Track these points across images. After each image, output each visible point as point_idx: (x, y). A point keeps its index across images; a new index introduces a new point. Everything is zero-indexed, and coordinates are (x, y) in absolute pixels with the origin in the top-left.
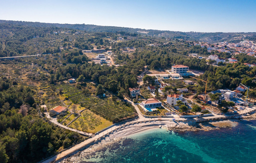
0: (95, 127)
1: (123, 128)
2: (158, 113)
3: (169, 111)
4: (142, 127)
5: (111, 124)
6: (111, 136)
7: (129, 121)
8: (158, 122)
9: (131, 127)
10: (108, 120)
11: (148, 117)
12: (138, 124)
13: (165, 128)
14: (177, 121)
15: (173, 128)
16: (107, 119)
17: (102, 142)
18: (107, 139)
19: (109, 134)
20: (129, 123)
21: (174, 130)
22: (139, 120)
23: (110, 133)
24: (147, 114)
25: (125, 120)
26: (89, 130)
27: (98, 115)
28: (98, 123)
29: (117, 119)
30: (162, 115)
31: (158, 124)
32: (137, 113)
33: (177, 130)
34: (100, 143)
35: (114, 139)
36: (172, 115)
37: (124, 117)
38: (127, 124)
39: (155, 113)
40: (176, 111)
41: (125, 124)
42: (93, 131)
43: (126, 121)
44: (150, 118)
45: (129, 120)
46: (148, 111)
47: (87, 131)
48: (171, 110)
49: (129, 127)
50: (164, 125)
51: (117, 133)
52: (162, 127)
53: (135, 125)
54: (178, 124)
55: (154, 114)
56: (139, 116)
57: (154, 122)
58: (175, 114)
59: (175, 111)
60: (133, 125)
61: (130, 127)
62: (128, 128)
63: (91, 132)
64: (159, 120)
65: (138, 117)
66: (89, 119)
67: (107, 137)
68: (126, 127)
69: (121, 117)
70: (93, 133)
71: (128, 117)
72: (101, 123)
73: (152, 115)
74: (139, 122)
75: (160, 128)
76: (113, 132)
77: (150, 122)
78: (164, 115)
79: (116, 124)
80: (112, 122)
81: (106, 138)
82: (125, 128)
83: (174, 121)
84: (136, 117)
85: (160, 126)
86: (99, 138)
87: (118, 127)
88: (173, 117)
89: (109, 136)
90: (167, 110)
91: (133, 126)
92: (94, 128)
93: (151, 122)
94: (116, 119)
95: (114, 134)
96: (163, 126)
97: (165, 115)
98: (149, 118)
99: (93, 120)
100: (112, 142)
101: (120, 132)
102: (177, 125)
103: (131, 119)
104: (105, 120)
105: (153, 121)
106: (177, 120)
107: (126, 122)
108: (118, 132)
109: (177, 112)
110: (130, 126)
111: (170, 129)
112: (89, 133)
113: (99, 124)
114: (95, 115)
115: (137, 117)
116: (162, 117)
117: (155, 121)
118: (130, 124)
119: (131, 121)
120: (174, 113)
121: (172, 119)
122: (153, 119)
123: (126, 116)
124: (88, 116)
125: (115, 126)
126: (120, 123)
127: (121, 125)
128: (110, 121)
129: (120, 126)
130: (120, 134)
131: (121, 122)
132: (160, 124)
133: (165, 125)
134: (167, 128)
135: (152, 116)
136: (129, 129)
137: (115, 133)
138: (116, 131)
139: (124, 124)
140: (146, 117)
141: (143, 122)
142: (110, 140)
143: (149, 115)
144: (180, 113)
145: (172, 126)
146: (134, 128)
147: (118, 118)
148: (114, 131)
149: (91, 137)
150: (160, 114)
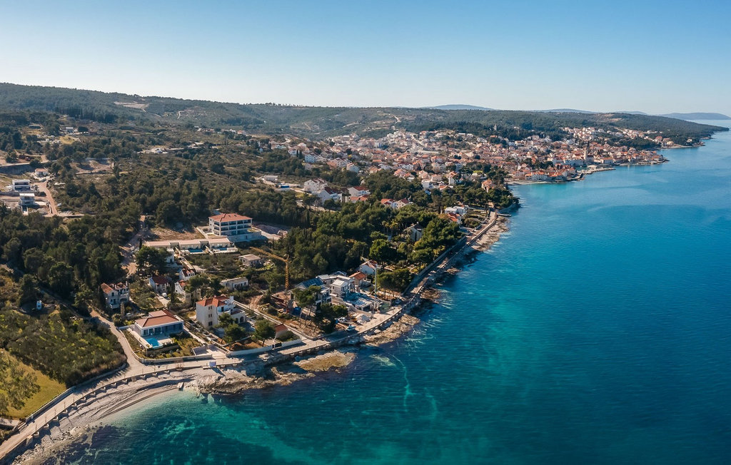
0: (24, 401)
1: (92, 399)
2: (174, 350)
3: (203, 342)
4: (138, 390)
5: (63, 389)
6: (64, 422)
7: (105, 379)
8: (177, 376)
9: (111, 394)
10: (55, 378)
11: (152, 364)
12: (127, 384)
13: (193, 388)
14: (221, 368)
15: (210, 386)
16: (51, 375)
17: (43, 444)
18: (55, 432)
19: (59, 419)
20: (106, 384)
21: (213, 393)
22: (129, 374)
23: (61, 416)
24: (149, 356)
25: (95, 375)
26: (12, 411)
27: (28, 365)
28: (31, 388)
29: (76, 373)
30: (185, 355)
31: (176, 379)
32: (123, 353)
33: (220, 392)
34: (39, 446)
35: (72, 432)
36: (210, 352)
37: (93, 368)
38: (100, 385)
39: (167, 352)
40: (219, 342)
41: (97, 388)
42: (20, 412)
43: (98, 377)
44: (157, 366)
45: (105, 375)
46: (151, 346)
47: (7, 413)
48: (207, 340)
49: (105, 394)
50: (189, 380)
51: (77, 414)
52: (184, 388)
53: (120, 388)
54: (222, 374)
55: (167, 355)
56: (128, 361)
57: (165, 376)
58: (216, 350)
59: (216, 340)
60: (116, 387)
61: (108, 395)
62: (104, 397)
63: (15, 415)
64: (178, 368)
65: (127, 365)
66: (9, 379)
67: (54, 428)
68: (99, 396)
69: (85, 369)
70: (20, 420)
71: (104, 367)
72: (39, 387)
73: (162, 356)
74: (130, 380)
75: (181, 389)
76: (68, 412)
77: (156, 377)
78: (189, 354)
79: (75, 389)
80: (64, 385)
81: (52, 431)
82: (97, 399)
83: (213, 368)
84: (121, 364)
85: (180, 385)
86: (35, 433)
87: (80, 396)
88: (210, 358)
89: (58, 425)
90: (197, 341)
91: (115, 390)
92: (23, 404)
93: (159, 376)
94: (73, 373)
95: (71, 418)
96: (188, 384)
97: (192, 354)
98: (153, 366)
99: (18, 380)
100: (65, 441)
101: (85, 409)
102: (219, 378)
103: (110, 373)
104: (46, 377)
105: (162, 373)
106: (220, 366)
107: (98, 381)
108: (81, 412)
109: (221, 343)
110: (109, 391)
111: (204, 391)
112: (11, 418)
113: (33, 392)
114: (22, 365)
115: (124, 366)
116: (186, 360)
117: (168, 374)
118: (109, 387)
119: (110, 377)
120: (213, 348)
121: (208, 362)
122: (163, 368)
123: (97, 365)
124: (4, 368)
125: (72, 395)
126: (83, 386)
127: (87, 391)
128: (60, 379)
129: (85, 394)
130: (84, 417)
131: (86, 382)
132: (181, 378)
133: (191, 380)
134: (197, 389)
135: (161, 358)
136: (107, 400)
137: (73, 415)
138: (76, 408)
139: (95, 387)
140: (147, 364)
141: (138, 378)
142: (61, 437)
143: (153, 358)
144: (228, 346)
145: (208, 381)
146: (118, 397)
147: (79, 371)
148: (70, 409)
149: (17, 431)
150: (181, 352)
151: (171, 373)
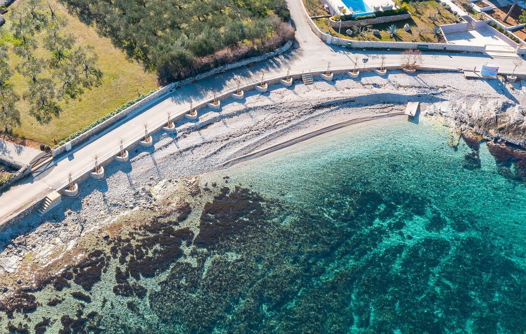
1: (211, 115)
2: (399, 24)
3: (462, 13)
4: (316, 108)
6: (142, 164)
7: (243, 71)
8: (403, 84)
9: (255, 109)
10: (138, 58)
11: (350, 48)
12: (291, 87)
13: (441, 119)
16: (130, 50)
17: (86, 212)
18: (119, 186)
19: (131, 156)
20: (245, 83)
21: (492, 143)
22: (299, 66)
23: (137, 149)
24: (343, 31)
25: (224, 61)
27: (88, 23)
28: (82, 76)
30: (422, 38)
31: (401, 92)
32: (287, 18)
33: (508, 144)
34: (74, 215)
35: (158, 191)
36: (478, 40)
37: (220, 47)
38: (233, 85)
39: (384, 26)
40: (498, 18)
41: (225, 91)
42: (48, 131)
43: (229, 66)
44: (363, 56)
45: (244, 63)
46: (349, 12)
47: (16, 129)
48: (470, 10)
49: (242, 107)
50: (431, 99)
51: (173, 149)
53: (276, 97)
54: (511, 96)
55: (382, 33)
56: (298, 36)
57: (377, 79)
58: (492, 34)
59: (491, 12)
60: (266, 93)
61: (248, 110)
62: (239, 113)
63: (35, 136)
64: (408, 67)
65: (295, 45)
66: (41, 51)
67: (116, 176)
68: (229, 109)
71: (244, 45)
72: (99, 75)
73: (371, 35)
74: (298, 80)
75: (413, 118)
76: (154, 142)
77: (358, 79)
78: (431, 36)
79: (178, 88)
80: (153, 76)
81: (110, 181)
82: (222, 117)
83: (488, 81)
84: (283, 43)
85: (412, 108)
86: (69, 187)
87: (184, 107)
88: (479, 53)
89: (127, 168)
90: (449, 10)
91: (265, 101)
92: (57, 111)
93: (364, 80)
94: (173, 58)
95: (158, 155)
96: (430, 108)
97: (440, 38)
98: (351, 55)
99: (60, 55)
100: (138, 214)
101: (194, 139)
103: (257, 59)
104: (119, 54)
105: (371, 72)
107: (229, 74)
108: (183, 143)
109: (505, 22)
110: (252, 101)
111: (470, 134)
113: (86, 85)
114: (74, 21)
115: (288, 46)
116: (425, 50)
117: (385, 76)
118: (251, 91)
119: (256, 67)
120: (487, 29)
121: (476, 64)
122: (375, 61)
123: (231, 41)
125: (168, 102)
126: (196, 81)
127: (202, 98)
128: (148, 63)
129: (196, 103)
130: (189, 156)
131: (204, 76)
132: (415, 92)
133: (438, 100)
135: (368, 39)
136: (244, 122)
137: (165, 149)
138: (173, 134)
139: (220, 89)
140: (337, 47)
141: (317, 77)
142: (130, 200)
143: (352, 36)
144: (520, 29)
146: (269, 117)
148: (158, 133)
149: (28, 177)
150: (413, 29)
151: (391, 77)
